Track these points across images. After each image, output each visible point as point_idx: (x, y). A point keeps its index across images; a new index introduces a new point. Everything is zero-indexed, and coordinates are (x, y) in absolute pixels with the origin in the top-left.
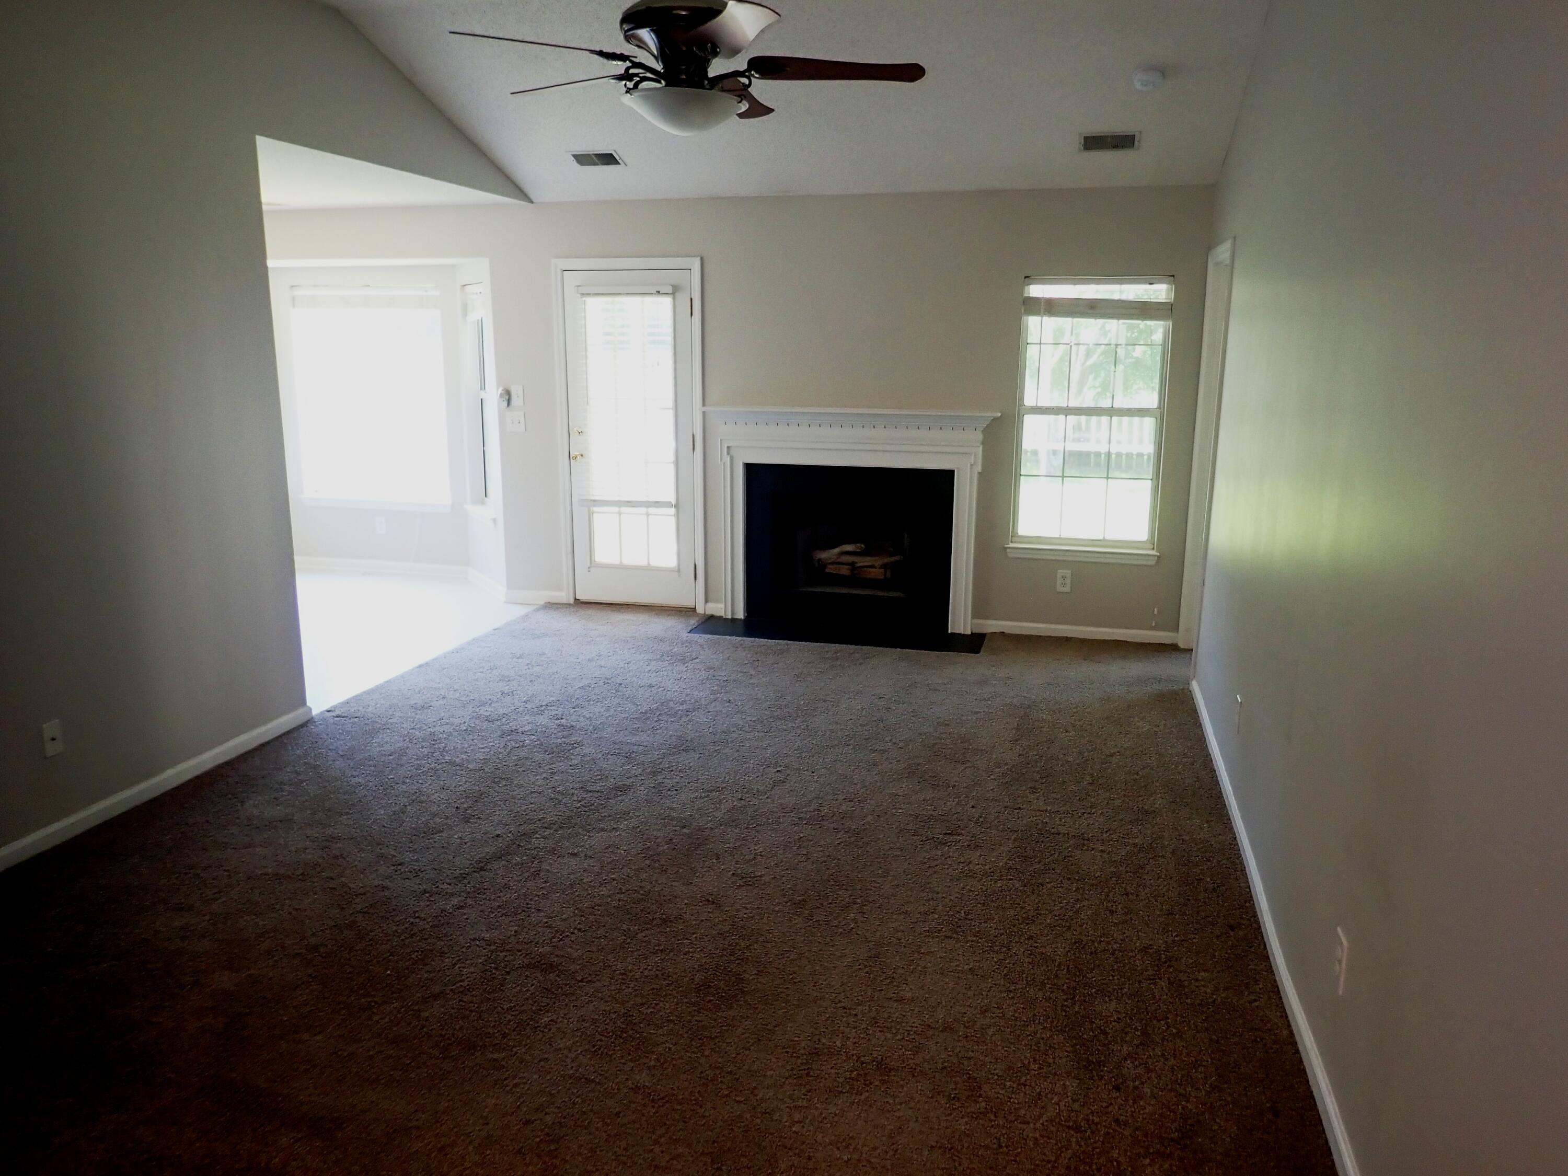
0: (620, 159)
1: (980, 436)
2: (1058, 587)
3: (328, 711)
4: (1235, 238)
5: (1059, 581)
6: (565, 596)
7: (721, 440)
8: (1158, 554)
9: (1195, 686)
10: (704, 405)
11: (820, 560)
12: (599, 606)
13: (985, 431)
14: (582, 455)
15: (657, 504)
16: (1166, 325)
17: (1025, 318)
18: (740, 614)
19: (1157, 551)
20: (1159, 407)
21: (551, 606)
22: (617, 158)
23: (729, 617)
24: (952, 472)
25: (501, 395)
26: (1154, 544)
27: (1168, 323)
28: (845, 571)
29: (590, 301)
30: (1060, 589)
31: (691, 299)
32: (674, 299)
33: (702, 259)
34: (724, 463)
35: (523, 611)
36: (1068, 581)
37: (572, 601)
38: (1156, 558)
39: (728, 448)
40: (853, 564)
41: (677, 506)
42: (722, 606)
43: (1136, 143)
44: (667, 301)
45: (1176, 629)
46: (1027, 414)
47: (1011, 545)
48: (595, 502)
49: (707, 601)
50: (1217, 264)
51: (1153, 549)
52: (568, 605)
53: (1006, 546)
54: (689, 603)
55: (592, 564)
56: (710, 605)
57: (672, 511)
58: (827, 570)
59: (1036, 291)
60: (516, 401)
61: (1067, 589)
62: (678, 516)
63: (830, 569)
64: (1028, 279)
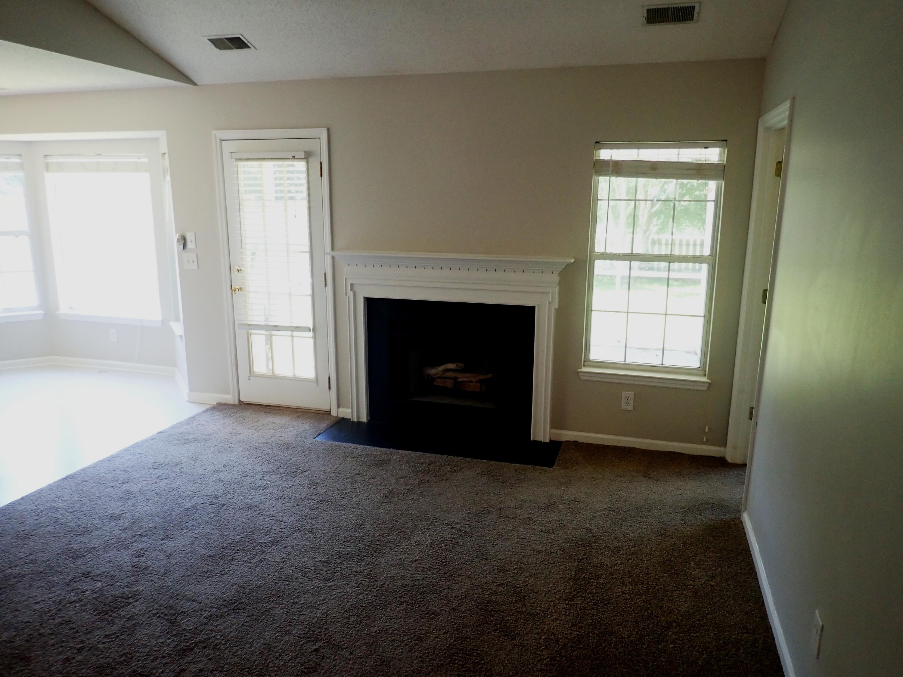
0: (248, 42)
1: (556, 278)
2: (622, 406)
4: (794, 98)
5: (624, 401)
6: (230, 398)
7: (346, 279)
8: (709, 381)
9: (746, 518)
10: (333, 249)
11: (429, 375)
12: (257, 407)
13: (561, 274)
14: (241, 288)
15: (298, 329)
16: (719, 183)
17: (595, 178)
18: (364, 419)
19: (708, 379)
20: (711, 255)
21: (221, 407)
22: (246, 42)
23: (355, 420)
24: (533, 309)
25: (178, 241)
26: (705, 371)
27: (720, 182)
28: (449, 384)
29: (241, 164)
30: (624, 407)
31: (321, 163)
32: (307, 163)
33: (328, 130)
34: (349, 298)
35: (196, 410)
36: (631, 402)
37: (237, 402)
38: (708, 385)
39: (352, 285)
40: (455, 379)
41: (314, 330)
42: (350, 410)
43: (695, 15)
44: (301, 165)
45: (725, 445)
46: (599, 259)
47: (584, 369)
48: (250, 326)
49: (339, 406)
50: (768, 129)
51: (705, 375)
52: (234, 406)
53: (579, 370)
54: (326, 407)
55: (252, 374)
56: (341, 410)
57: (311, 334)
58: (435, 384)
59: (605, 154)
60: (190, 245)
61: (630, 408)
62: (315, 337)
63: (439, 383)
64: (599, 144)
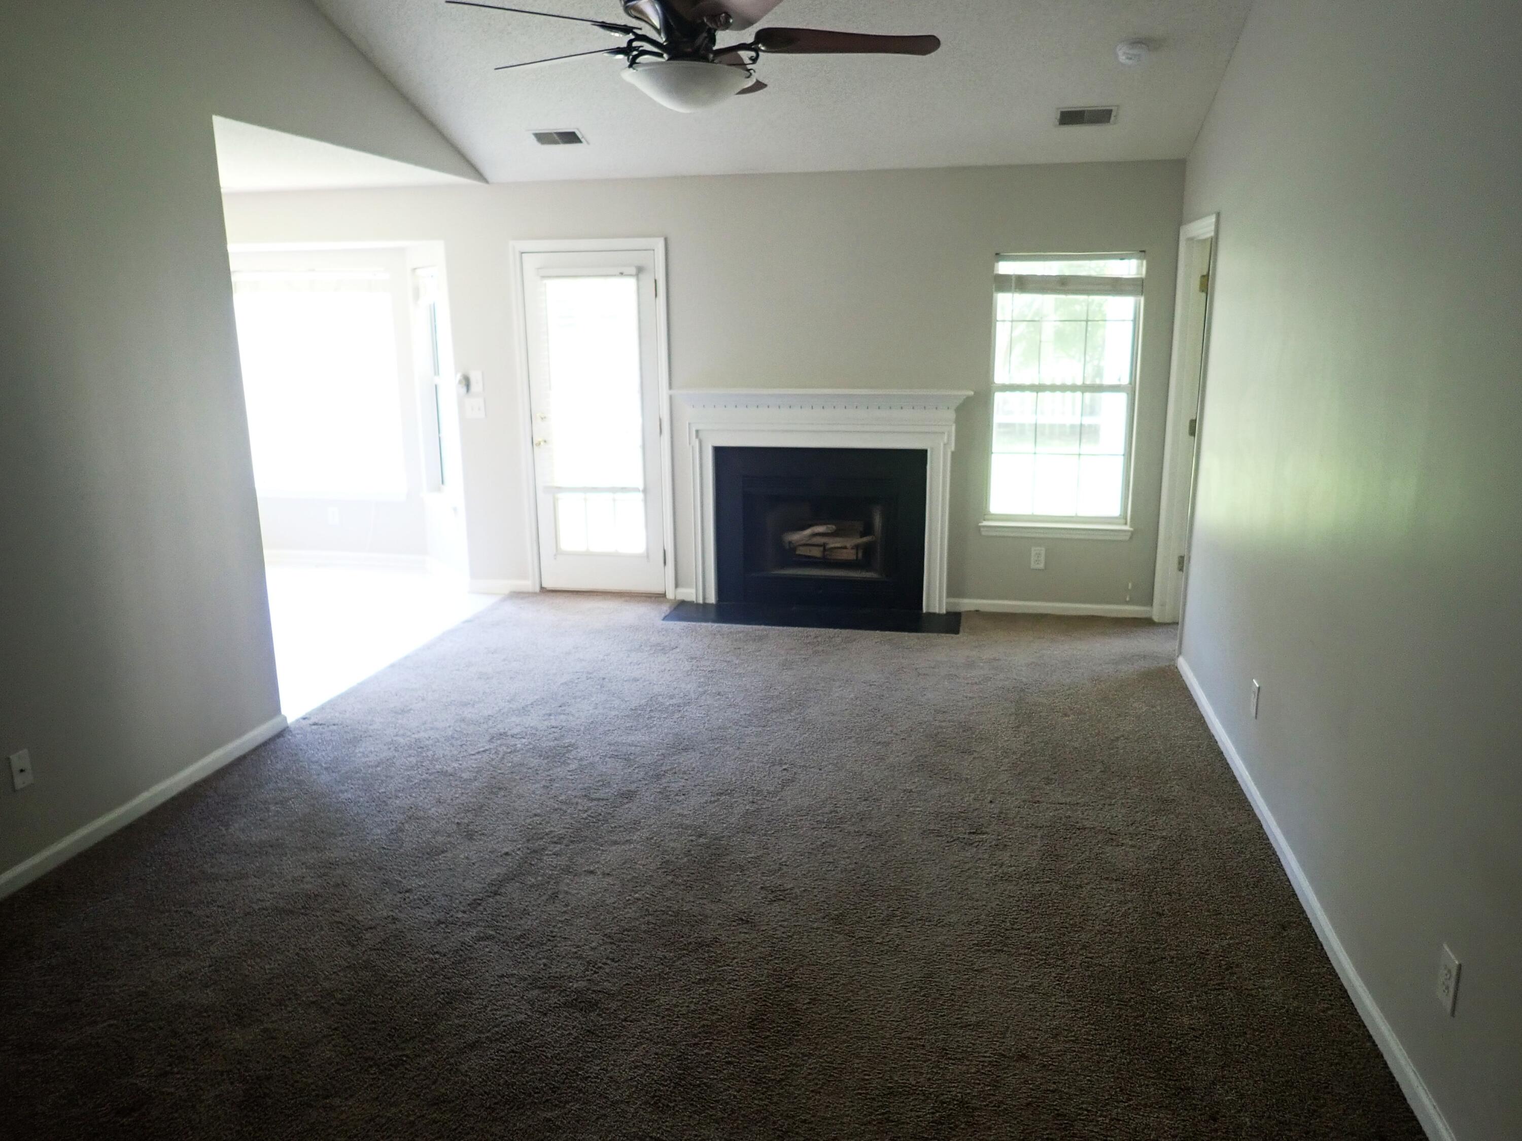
0: (583, 137)
1: (951, 415)
2: (1032, 563)
3: (304, 719)
4: (1218, 215)
5: (1033, 559)
6: (530, 585)
7: (689, 424)
8: (1131, 529)
9: (1181, 662)
10: (670, 386)
11: (790, 543)
12: (566, 595)
13: (957, 410)
14: (545, 441)
15: (624, 490)
16: (1136, 300)
17: (995, 294)
18: (712, 599)
19: (1131, 526)
20: (1130, 383)
21: (518, 595)
22: (580, 136)
23: (701, 601)
24: (924, 452)
25: (460, 382)
26: (1126, 519)
27: (1138, 298)
28: (816, 552)
29: (551, 284)
30: (1033, 565)
31: (656, 281)
32: (638, 280)
33: (666, 240)
34: (693, 447)
35: (489, 601)
36: (1042, 558)
37: (537, 589)
38: (1130, 534)
39: (697, 431)
40: (824, 545)
41: (645, 491)
42: (694, 591)
43: (1112, 118)
44: (631, 283)
45: (1150, 601)
46: (998, 391)
47: (985, 523)
48: (559, 489)
49: (677, 586)
50: (1191, 240)
51: (1126, 524)
52: (534, 594)
53: (980, 524)
54: (658, 589)
55: (558, 552)
56: (680, 590)
57: (641, 496)
58: (798, 552)
59: (1005, 268)
60: (475, 387)
61: (1042, 566)
62: (646, 501)
63: (801, 551)
64: (999, 256)
